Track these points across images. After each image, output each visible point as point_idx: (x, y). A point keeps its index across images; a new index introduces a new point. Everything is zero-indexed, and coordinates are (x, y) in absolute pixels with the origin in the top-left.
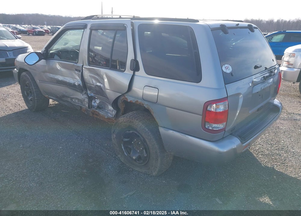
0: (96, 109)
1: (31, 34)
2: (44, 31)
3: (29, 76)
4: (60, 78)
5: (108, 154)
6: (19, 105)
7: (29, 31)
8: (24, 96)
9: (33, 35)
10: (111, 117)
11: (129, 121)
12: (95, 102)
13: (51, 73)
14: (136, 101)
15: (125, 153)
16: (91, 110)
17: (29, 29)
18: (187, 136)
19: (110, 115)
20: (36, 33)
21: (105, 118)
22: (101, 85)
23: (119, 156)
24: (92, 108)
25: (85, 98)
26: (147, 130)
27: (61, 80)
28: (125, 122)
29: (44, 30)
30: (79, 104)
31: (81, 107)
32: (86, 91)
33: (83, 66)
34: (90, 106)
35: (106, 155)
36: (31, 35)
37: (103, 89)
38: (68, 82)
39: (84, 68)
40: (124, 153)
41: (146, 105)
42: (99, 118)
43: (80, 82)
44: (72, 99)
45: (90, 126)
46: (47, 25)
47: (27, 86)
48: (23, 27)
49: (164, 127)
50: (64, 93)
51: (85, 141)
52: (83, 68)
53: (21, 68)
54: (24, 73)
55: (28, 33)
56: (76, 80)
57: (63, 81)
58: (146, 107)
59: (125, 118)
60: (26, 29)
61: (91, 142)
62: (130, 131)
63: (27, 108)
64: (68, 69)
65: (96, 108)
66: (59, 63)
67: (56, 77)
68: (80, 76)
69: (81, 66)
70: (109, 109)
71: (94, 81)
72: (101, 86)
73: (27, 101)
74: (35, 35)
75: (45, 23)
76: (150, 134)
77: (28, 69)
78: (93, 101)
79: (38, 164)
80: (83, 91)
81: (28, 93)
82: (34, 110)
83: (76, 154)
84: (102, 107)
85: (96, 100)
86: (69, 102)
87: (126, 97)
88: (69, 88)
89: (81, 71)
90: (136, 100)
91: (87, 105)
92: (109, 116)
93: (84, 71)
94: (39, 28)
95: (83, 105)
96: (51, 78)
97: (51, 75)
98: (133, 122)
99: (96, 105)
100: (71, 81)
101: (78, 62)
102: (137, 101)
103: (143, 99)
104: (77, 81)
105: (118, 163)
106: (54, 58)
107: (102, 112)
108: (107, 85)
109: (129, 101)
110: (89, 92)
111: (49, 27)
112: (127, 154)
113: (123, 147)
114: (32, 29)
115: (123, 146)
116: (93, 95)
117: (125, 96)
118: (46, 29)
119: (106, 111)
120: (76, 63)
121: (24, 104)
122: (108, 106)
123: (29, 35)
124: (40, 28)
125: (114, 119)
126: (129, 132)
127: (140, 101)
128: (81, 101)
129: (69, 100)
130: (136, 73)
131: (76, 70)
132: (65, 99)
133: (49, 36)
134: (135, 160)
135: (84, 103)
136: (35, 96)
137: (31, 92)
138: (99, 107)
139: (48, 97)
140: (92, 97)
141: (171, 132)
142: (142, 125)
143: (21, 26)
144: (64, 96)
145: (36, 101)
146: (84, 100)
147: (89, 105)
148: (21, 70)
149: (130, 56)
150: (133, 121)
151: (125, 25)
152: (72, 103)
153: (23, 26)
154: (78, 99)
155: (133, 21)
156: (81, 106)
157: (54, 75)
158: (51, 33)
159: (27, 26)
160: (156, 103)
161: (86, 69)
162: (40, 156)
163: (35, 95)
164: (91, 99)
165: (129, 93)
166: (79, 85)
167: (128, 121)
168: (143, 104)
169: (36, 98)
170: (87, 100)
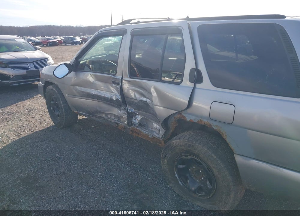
0: (137, 127)
1: (45, 44)
2: (58, 42)
3: (56, 89)
4: (94, 92)
5: (156, 183)
6: (45, 120)
7: (44, 42)
8: (50, 111)
9: (47, 46)
10: (157, 137)
11: (188, 145)
12: (136, 118)
13: (83, 87)
14: (198, 121)
15: (180, 182)
16: (131, 128)
17: (44, 41)
18: (281, 169)
19: (156, 134)
20: (50, 44)
21: (149, 138)
22: (146, 100)
23: (171, 185)
24: (132, 125)
25: (123, 114)
26: (215, 157)
27: (95, 95)
28: (181, 146)
29: (58, 40)
30: (115, 120)
31: (117, 124)
32: (125, 106)
33: (122, 78)
34: (130, 123)
35: (154, 184)
36: (45, 46)
37: (150, 104)
38: (104, 97)
39: (125, 80)
40: (178, 182)
41: (215, 126)
42: (140, 136)
43: (119, 97)
44: (107, 115)
45: (126, 145)
46: (60, 36)
47: (53, 100)
48: (37, 39)
49: (242, 156)
50: (98, 109)
51: (125, 164)
52: (123, 81)
53: (47, 81)
54: (50, 87)
55: (42, 44)
56: (113, 94)
57: (98, 95)
58: (215, 128)
59: (182, 140)
60: (40, 41)
61: (132, 165)
62: (188, 156)
63: (53, 124)
64: (104, 82)
65: (137, 125)
66: (92, 76)
67: (88, 91)
68: (119, 89)
69: (121, 78)
70: (154, 128)
71: (138, 96)
72: (147, 102)
73: (53, 116)
74: (49, 46)
75: (58, 33)
76: (219, 162)
77: (55, 83)
78: (134, 118)
79: (77, 197)
80: (121, 106)
81: (54, 108)
82: (62, 127)
83: (119, 182)
84: (145, 124)
85: (137, 116)
86: (103, 118)
87: (183, 115)
88: (103, 102)
89: (120, 84)
90: (199, 119)
91: (126, 122)
92: (155, 136)
93: (123, 84)
94: (52, 39)
95: (121, 122)
96: (83, 92)
97: (83, 88)
98: (193, 146)
99: (137, 122)
100: (108, 95)
101: (116, 74)
102: (201, 121)
103: (210, 118)
104: (115, 95)
105: (172, 194)
106: (84, 69)
107: (144, 130)
108: (156, 100)
109: (188, 120)
110: (129, 108)
111: (62, 38)
112: (182, 184)
113: (176, 176)
114: (46, 40)
115: (177, 174)
116: (133, 110)
117: (181, 114)
118: (59, 39)
119: (150, 129)
120: (113, 75)
121: (50, 120)
122: (152, 124)
123: (43, 46)
124: (54, 39)
125: (161, 140)
126: (186, 157)
127: (205, 121)
128: (119, 117)
129: (104, 115)
130: (198, 85)
131: (114, 83)
132: (99, 115)
133: (62, 46)
134: (194, 192)
135: (122, 120)
136: (64, 112)
137: (58, 107)
138: (141, 124)
139: (78, 112)
140: (132, 113)
141: (254, 162)
142: (208, 151)
143: (35, 38)
144: (97, 112)
145: (64, 117)
146: (122, 117)
147: (128, 122)
148: (47, 83)
149: (190, 65)
150: (194, 144)
151: (179, 28)
152: (107, 120)
153: (37, 37)
154: (115, 115)
155: (190, 22)
156: (119, 122)
157: (86, 89)
158: (64, 43)
159: (40, 37)
160: (231, 124)
161: (126, 82)
162: (78, 186)
163: (63, 110)
164: (130, 115)
165: (189, 111)
166: (117, 100)
167: (186, 144)
168: (210, 125)
169: (64, 114)
170: (125, 116)
